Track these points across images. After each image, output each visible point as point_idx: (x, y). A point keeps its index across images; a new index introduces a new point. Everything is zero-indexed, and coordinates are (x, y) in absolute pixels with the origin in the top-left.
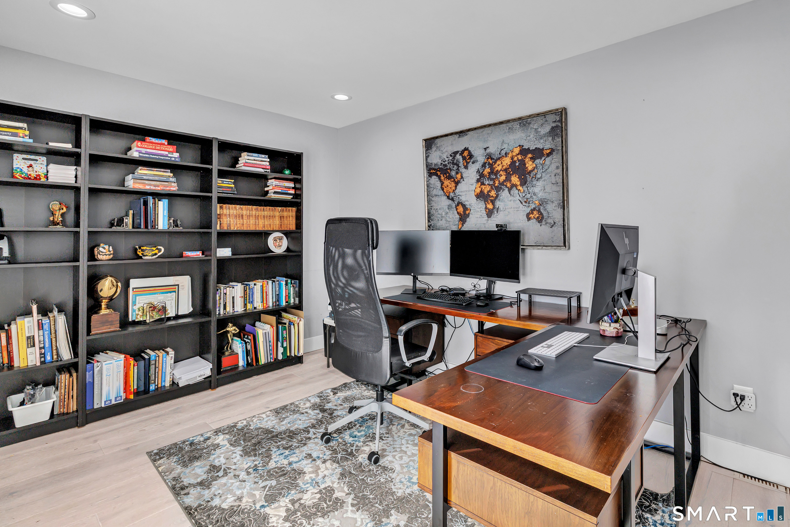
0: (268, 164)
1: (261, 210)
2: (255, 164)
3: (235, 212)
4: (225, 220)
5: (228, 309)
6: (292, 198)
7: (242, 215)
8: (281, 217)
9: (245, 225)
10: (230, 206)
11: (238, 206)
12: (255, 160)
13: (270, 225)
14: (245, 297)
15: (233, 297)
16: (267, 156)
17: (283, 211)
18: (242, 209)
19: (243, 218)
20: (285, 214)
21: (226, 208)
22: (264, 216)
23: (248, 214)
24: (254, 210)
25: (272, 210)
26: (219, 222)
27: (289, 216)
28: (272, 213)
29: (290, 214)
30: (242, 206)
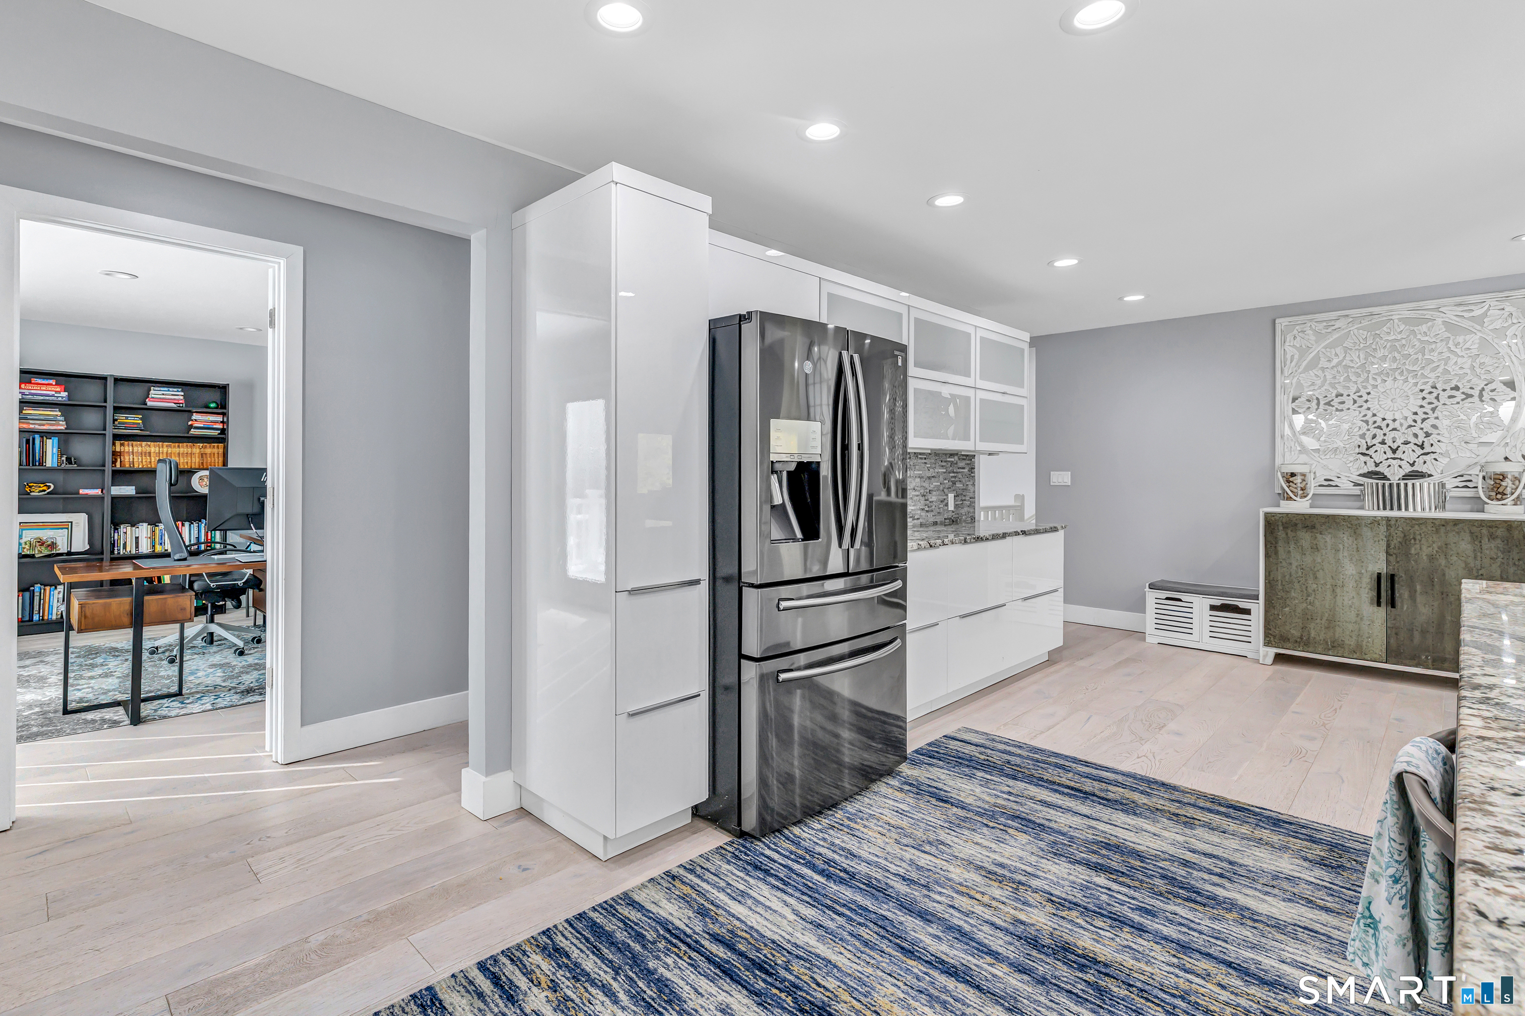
0: (182, 398)
1: (175, 447)
2: (163, 399)
3: (140, 449)
4: (127, 458)
5: (128, 549)
6: (219, 434)
7: (150, 453)
8: (202, 454)
9: (152, 463)
10: (134, 443)
11: (144, 443)
12: (163, 394)
13: (187, 463)
14: (152, 538)
15: (137, 538)
16: (180, 390)
17: (206, 447)
18: (149, 446)
19: (150, 456)
20: (208, 451)
21: (128, 445)
22: (179, 454)
23: (157, 451)
24: (165, 446)
25: (191, 447)
26: (119, 460)
27: (214, 454)
28: (190, 450)
29: (216, 451)
30: (149, 443)
